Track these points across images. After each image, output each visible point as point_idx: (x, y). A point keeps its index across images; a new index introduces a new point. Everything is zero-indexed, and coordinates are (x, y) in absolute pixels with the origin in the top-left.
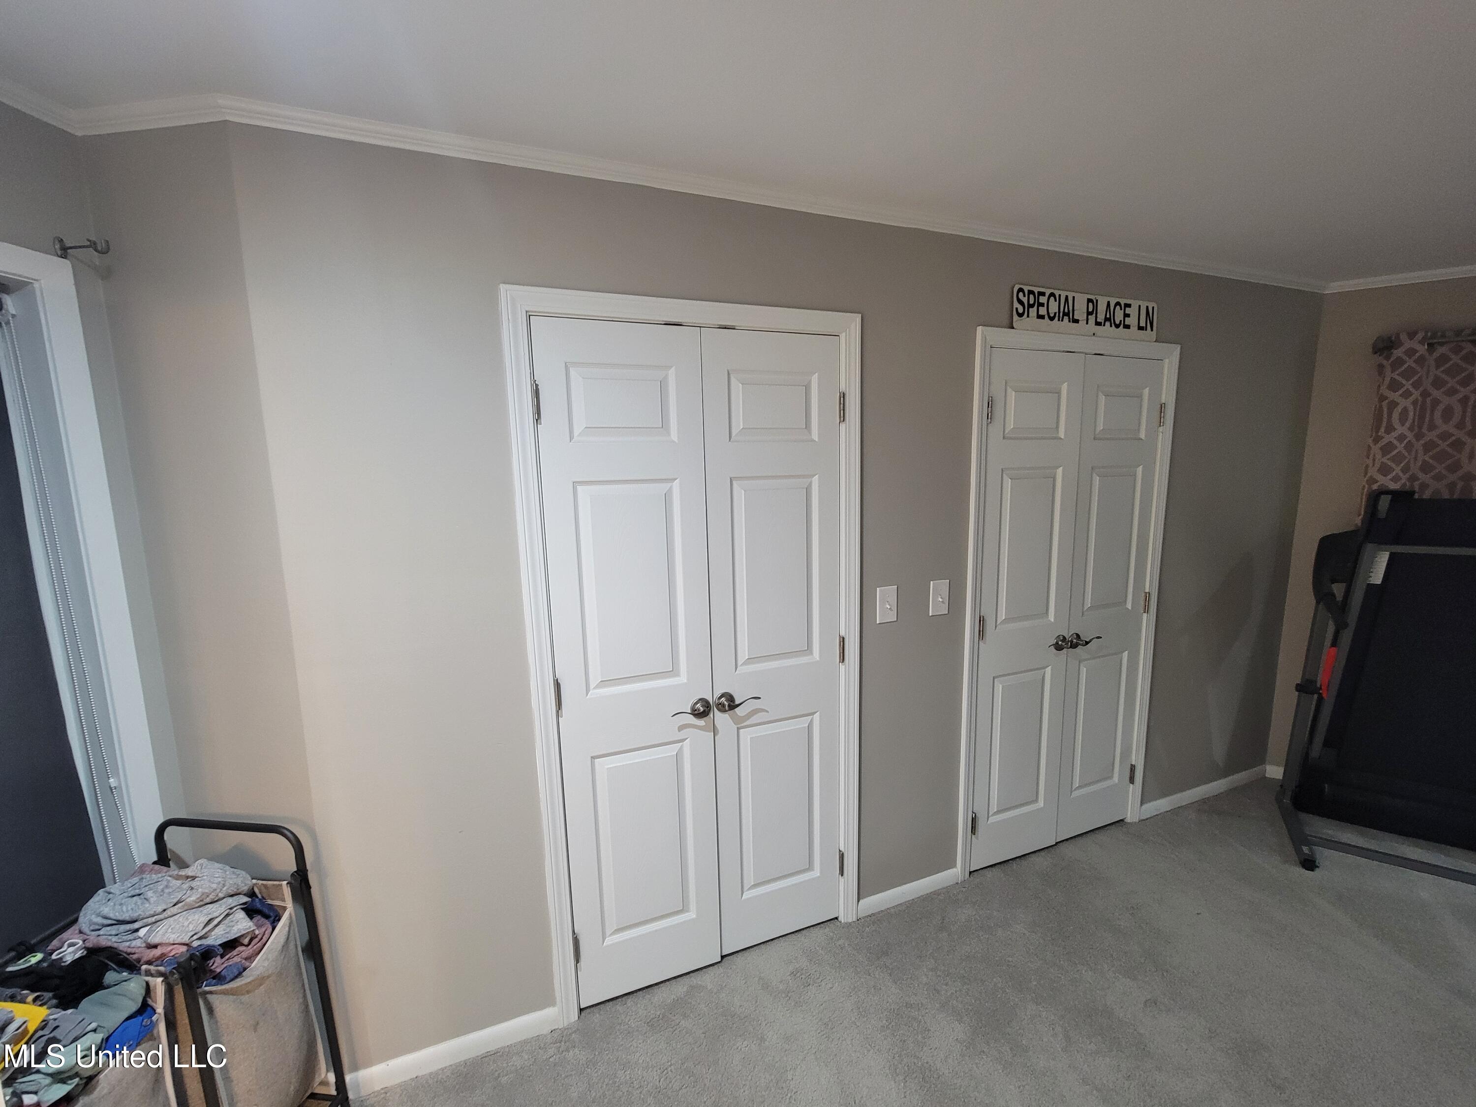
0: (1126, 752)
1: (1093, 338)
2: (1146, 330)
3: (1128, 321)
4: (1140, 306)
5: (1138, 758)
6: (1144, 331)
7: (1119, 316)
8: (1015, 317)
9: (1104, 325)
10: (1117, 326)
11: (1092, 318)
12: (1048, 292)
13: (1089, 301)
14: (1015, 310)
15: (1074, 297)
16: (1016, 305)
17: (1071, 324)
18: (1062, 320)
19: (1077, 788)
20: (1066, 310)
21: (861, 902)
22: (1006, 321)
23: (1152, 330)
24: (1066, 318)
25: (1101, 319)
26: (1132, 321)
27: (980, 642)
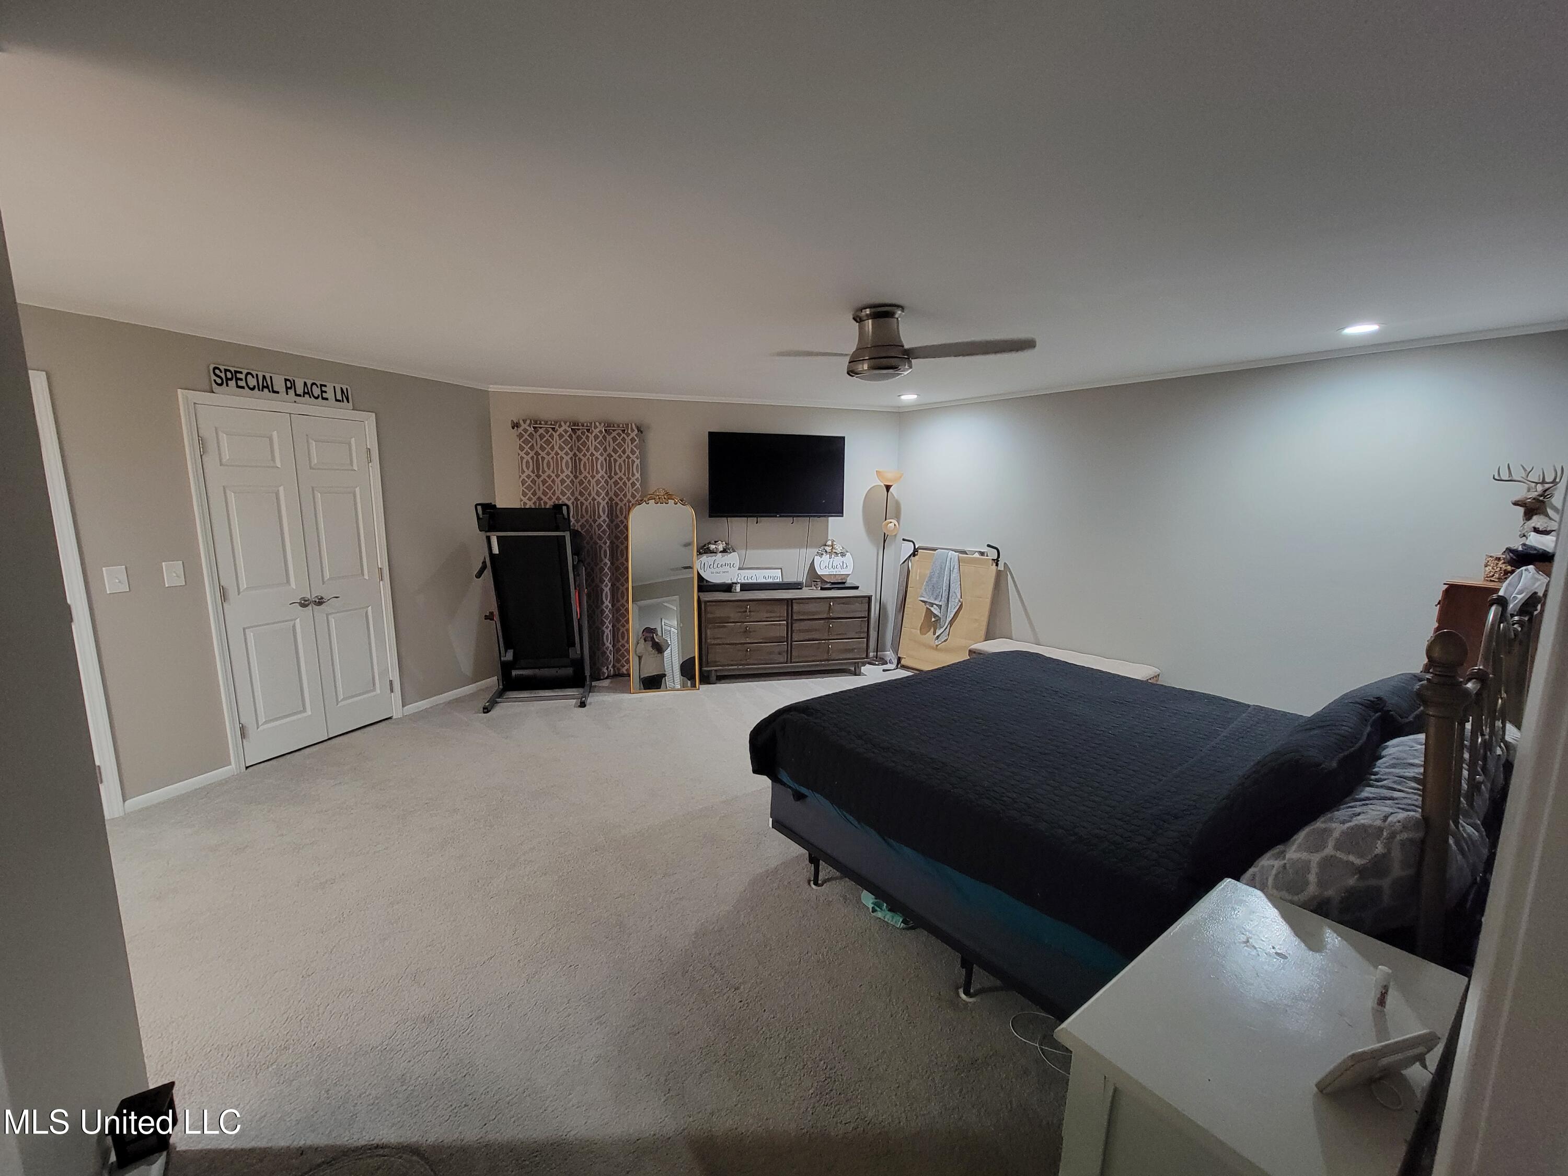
0: (384, 672)
1: (294, 404)
2: (343, 401)
3: (325, 395)
4: (334, 387)
5: (395, 675)
6: (342, 403)
7: (316, 391)
8: (214, 385)
9: (304, 396)
10: (317, 398)
11: (291, 392)
12: (245, 372)
13: (286, 380)
14: (213, 382)
15: (271, 377)
16: (214, 377)
17: (272, 394)
18: (262, 391)
19: (342, 701)
20: (265, 384)
21: (127, 803)
22: (208, 388)
23: (348, 402)
24: (266, 390)
25: (300, 391)
26: (330, 394)
27: (224, 604)
